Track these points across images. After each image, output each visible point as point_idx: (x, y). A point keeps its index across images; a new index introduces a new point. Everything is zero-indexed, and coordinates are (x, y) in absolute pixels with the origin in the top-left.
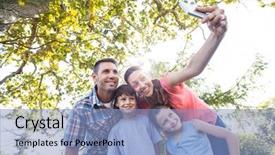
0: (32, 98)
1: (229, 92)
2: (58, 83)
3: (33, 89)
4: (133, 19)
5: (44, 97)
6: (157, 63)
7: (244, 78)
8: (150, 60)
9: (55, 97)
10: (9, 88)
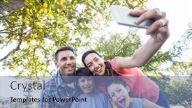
0: (30, 64)
1: (168, 53)
2: (46, 54)
3: (30, 58)
4: (95, 4)
5: (37, 64)
6: (115, 34)
7: (179, 42)
8: (110, 33)
9: (45, 63)
10: (14, 59)
